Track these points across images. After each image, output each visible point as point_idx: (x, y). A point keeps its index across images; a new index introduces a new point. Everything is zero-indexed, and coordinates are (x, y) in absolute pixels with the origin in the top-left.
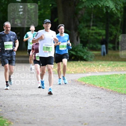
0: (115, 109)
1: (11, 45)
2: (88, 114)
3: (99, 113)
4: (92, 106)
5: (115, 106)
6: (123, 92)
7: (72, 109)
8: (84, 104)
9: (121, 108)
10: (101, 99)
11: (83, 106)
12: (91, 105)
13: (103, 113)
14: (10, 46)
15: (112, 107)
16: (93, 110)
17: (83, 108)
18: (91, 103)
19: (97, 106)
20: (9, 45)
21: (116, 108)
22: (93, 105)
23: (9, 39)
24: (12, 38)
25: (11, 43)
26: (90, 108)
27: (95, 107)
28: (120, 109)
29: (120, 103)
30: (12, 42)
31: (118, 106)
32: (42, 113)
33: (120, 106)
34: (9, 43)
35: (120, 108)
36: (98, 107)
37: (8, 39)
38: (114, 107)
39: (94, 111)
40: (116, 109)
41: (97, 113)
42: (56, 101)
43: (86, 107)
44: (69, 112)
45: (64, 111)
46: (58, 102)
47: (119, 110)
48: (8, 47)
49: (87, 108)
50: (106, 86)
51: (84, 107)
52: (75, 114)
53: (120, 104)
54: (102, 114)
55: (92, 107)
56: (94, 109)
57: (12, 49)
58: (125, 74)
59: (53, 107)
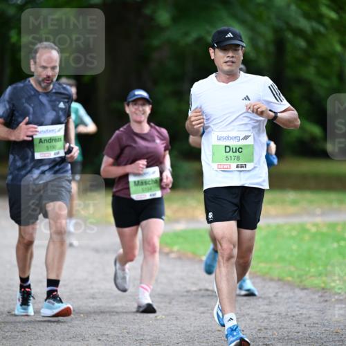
0: (252, 320)
1: (59, 140)
2: (179, 335)
3: (209, 331)
4: (191, 313)
5: (251, 312)
6: (275, 274)
7: (134, 319)
8: (166, 307)
9: (269, 319)
11: (166, 313)
12: (188, 310)
13: (219, 331)
14: (54, 144)
15: (244, 316)
16: (191, 324)
17: (163, 317)
18: (186, 305)
19: (203, 313)
20: (51, 140)
21: (254, 318)
22: (193, 310)
23: (54, 113)
24: (62, 109)
25: (59, 131)
26: (183, 318)
27: (198, 314)
28: (266, 321)
29: (267, 305)
30: (63, 126)
31: (260, 312)
32: (53, 332)
33: (266, 312)
34: (53, 130)
35: (266, 318)
36: (206, 315)
37: (51, 115)
38: (248, 314)
39: (195, 327)
40: (255, 321)
41: (203, 333)
42: (91, 300)
43: (174, 315)
44: (126, 328)
45: (112, 327)
46: (95, 300)
47: (262, 322)
48: (48, 149)
49: (177, 319)
51: (167, 316)
52: (144, 335)
53: (266, 307)
54: (217, 333)
55: (188, 314)
56: (196, 319)
57: (62, 154)
58: (278, 226)
59: (82, 315)
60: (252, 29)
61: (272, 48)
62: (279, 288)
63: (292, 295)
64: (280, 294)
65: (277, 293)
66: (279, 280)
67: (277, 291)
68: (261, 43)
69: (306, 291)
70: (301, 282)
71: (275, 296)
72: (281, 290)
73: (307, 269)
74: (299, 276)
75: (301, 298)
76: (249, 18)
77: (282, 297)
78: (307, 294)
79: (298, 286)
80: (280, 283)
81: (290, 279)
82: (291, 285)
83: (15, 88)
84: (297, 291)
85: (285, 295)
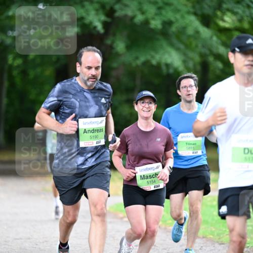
1: (101, 130)
10: (156, 248)
23: (97, 108)
34: (95, 122)
50: (165, 221)
57: (103, 143)
60: (185, 54)
61: (199, 68)
62: (203, 244)
63: (212, 248)
64: (204, 248)
65: (202, 247)
66: (203, 237)
67: (202, 245)
68: (191, 65)
69: (223, 245)
70: (219, 239)
71: (200, 249)
72: (205, 245)
73: (224, 229)
74: (218, 235)
75: (219, 250)
76: (182, 47)
77: (205, 250)
78: (223, 247)
79: (218, 242)
80: (204, 239)
81: (212, 236)
82: (212, 241)
83: (63, 86)
84: (216, 245)
85: (208, 249)
